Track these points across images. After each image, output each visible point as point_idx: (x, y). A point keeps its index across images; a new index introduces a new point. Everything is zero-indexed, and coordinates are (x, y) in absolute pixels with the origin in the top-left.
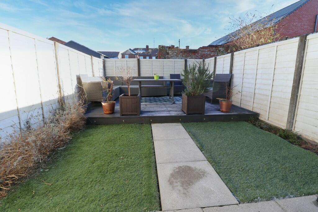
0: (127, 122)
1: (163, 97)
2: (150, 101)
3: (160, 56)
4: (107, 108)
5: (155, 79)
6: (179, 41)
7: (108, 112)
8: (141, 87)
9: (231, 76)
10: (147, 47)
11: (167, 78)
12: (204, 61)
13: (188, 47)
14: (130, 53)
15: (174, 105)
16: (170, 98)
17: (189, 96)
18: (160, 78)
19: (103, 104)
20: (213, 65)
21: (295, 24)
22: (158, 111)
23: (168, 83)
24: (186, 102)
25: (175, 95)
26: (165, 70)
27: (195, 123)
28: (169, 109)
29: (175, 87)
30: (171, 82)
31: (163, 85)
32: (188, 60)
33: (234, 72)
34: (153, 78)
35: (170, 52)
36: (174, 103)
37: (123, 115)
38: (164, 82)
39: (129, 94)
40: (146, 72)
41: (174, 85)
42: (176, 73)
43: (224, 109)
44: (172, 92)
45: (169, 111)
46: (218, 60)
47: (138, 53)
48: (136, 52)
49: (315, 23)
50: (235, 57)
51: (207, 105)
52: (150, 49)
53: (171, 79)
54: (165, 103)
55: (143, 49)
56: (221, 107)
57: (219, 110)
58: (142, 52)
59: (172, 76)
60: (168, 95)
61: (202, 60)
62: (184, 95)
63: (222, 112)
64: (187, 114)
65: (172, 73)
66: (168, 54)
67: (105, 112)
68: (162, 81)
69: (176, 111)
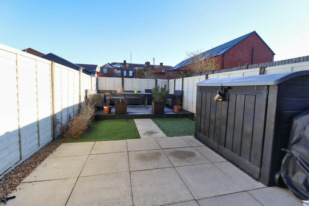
0: (119, 118)
1: (140, 105)
2: (131, 107)
3: (138, 76)
4: (107, 110)
5: (135, 92)
6: (154, 60)
7: (107, 112)
8: (125, 98)
9: (182, 92)
10: (125, 62)
11: (143, 92)
12: (169, 81)
13: (161, 64)
14: (109, 67)
15: (147, 110)
16: (145, 106)
17: (156, 103)
18: (139, 92)
19: (104, 107)
20: (174, 84)
21: (238, 53)
22: (137, 112)
23: (144, 95)
24: (154, 106)
25: (148, 104)
26: (141, 86)
27: (159, 119)
28: (144, 111)
29: (148, 99)
30: (146, 95)
31: (140, 96)
32: (158, 80)
33: (184, 90)
34: (134, 92)
35: (145, 73)
36: (147, 109)
37: (117, 114)
38: (141, 95)
39: (121, 102)
40: (128, 87)
41: (148, 97)
42: (149, 89)
43: (176, 111)
44: (146, 102)
45: (144, 112)
46: (176, 81)
47: (116, 67)
48: (114, 66)
49: (253, 53)
50: (184, 81)
51: (166, 109)
52: (128, 64)
53: (146, 92)
54: (141, 108)
55: (121, 64)
56: (175, 110)
57: (173, 112)
58: (119, 66)
59: (147, 91)
60: (144, 104)
61: (167, 80)
62: (153, 103)
63: (175, 112)
64: (154, 114)
65: (146, 89)
66: (144, 74)
67: (106, 113)
68: (140, 94)
69: (148, 112)
